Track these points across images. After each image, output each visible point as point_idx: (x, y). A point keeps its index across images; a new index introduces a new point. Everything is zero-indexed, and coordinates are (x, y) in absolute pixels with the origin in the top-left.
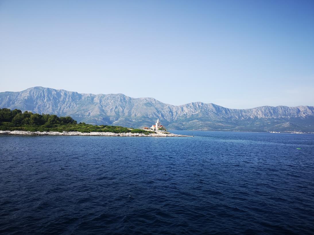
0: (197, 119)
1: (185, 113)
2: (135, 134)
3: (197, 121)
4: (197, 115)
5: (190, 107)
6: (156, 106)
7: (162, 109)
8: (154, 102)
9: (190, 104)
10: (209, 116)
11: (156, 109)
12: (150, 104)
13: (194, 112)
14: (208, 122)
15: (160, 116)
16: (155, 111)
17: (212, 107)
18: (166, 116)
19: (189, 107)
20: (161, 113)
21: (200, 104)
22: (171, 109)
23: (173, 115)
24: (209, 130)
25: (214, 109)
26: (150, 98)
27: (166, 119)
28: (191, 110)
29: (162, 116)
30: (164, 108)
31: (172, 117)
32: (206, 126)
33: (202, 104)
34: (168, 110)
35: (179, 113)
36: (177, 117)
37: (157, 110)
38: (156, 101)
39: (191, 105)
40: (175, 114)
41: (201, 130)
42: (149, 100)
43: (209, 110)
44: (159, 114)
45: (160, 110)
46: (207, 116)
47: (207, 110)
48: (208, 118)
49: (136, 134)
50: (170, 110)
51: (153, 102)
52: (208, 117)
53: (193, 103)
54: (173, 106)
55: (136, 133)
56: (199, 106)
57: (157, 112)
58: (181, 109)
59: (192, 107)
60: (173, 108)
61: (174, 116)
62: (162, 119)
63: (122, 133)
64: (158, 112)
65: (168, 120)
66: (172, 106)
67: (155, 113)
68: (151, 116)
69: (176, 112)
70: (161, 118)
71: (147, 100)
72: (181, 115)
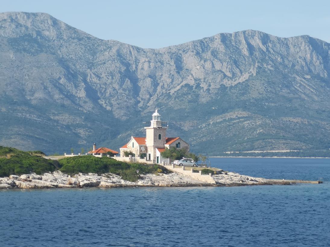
0: (245, 108)
1: (192, 83)
2: (82, 179)
3: (245, 114)
4: (245, 87)
5: (214, 54)
6: (63, 52)
7: (91, 65)
8: (51, 33)
9: (212, 39)
10: (295, 92)
11: (62, 62)
12: (36, 41)
13: (229, 74)
14: (291, 119)
15: (82, 94)
16: (58, 72)
17: (306, 52)
18: (108, 95)
19: (208, 55)
20: (85, 81)
21: (257, 42)
22: (128, 65)
23: (136, 90)
24: (297, 154)
25: (317, 62)
26: (35, 15)
27: (108, 108)
28: (218, 66)
29: (92, 93)
30: (100, 58)
31: (132, 101)
32: (284, 138)
33: (265, 38)
34: (115, 66)
35: (166, 79)
36: (155, 97)
37: (67, 68)
38: (59, 29)
39: (218, 45)
40: (146, 84)
41: (263, 155)
42: (29, 25)
43: (293, 65)
44: (76, 87)
45: (80, 67)
46: (285, 91)
47: (286, 66)
48: (290, 100)
49: (87, 177)
50: (123, 69)
51: (47, 33)
52: (291, 95)
53: (224, 38)
54: (138, 49)
55: (85, 172)
56: (251, 48)
57: (69, 80)
58: (172, 63)
59: (221, 56)
60: (137, 61)
61: (143, 94)
62: (88, 107)
63: (23, 177)
64: (72, 76)
65: (119, 114)
66: (134, 53)
67: (56, 84)
68: (40, 95)
69: (150, 76)
70: (85, 102)
71: (19, 25)
72: (172, 91)
